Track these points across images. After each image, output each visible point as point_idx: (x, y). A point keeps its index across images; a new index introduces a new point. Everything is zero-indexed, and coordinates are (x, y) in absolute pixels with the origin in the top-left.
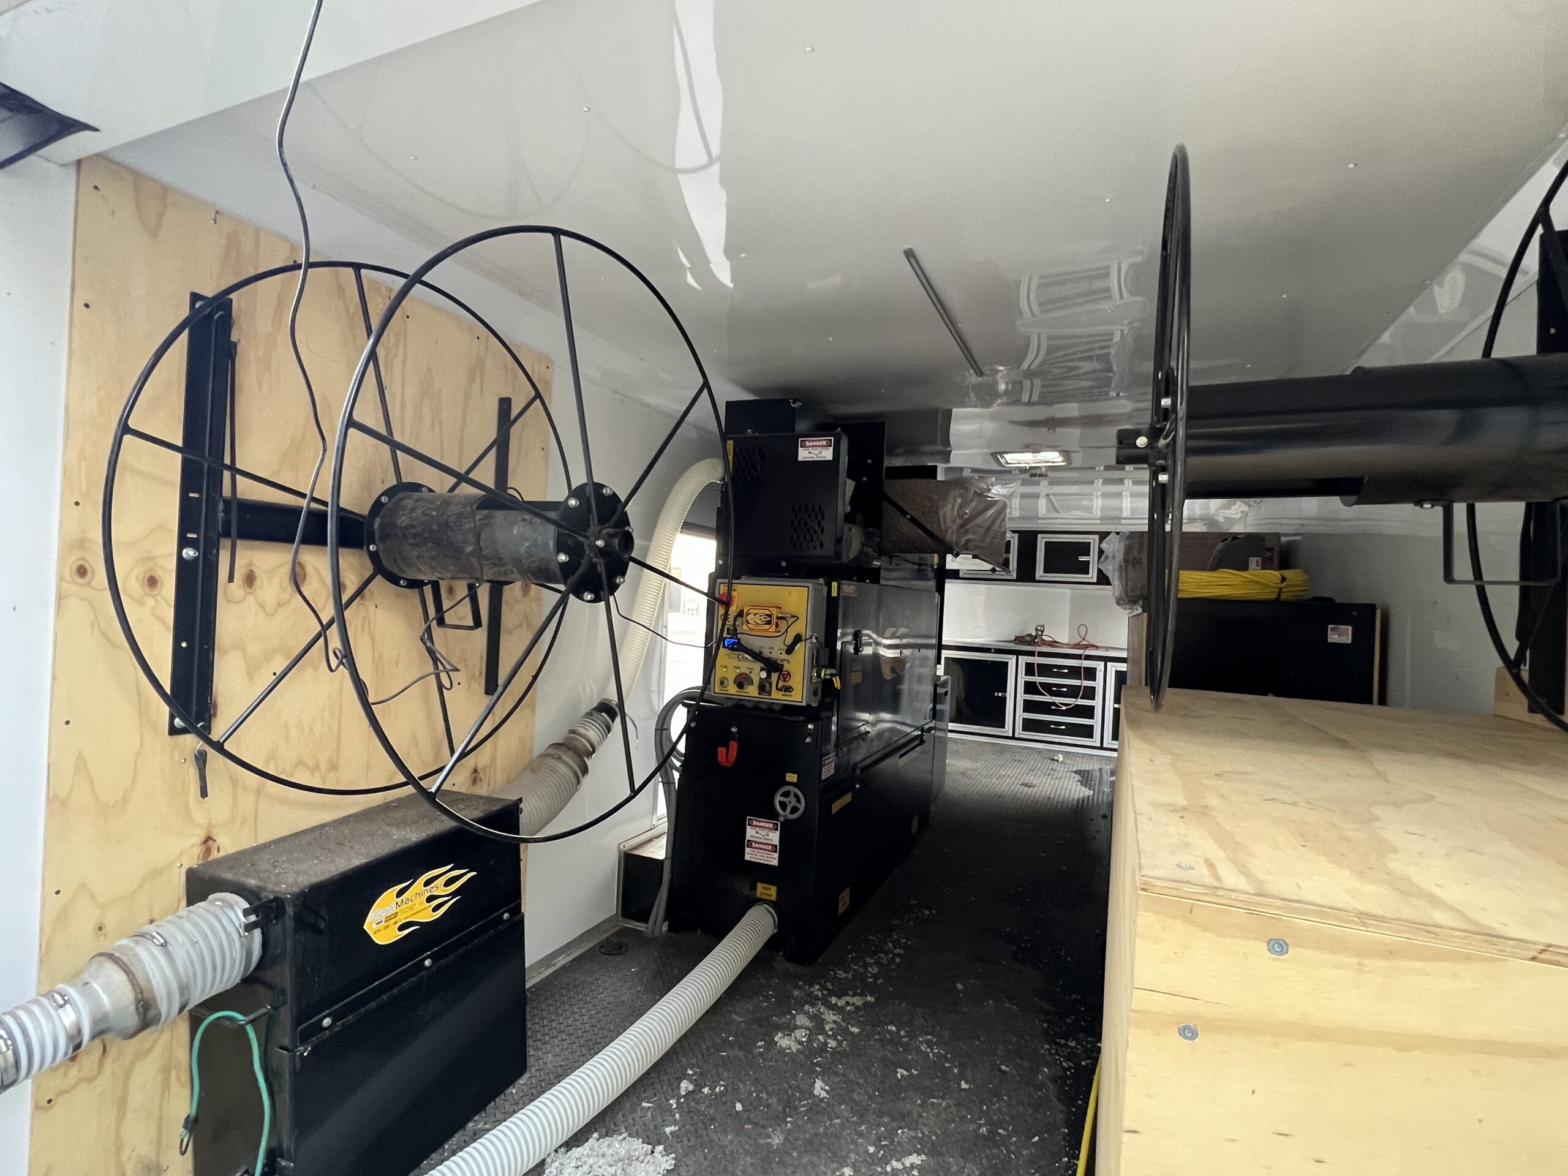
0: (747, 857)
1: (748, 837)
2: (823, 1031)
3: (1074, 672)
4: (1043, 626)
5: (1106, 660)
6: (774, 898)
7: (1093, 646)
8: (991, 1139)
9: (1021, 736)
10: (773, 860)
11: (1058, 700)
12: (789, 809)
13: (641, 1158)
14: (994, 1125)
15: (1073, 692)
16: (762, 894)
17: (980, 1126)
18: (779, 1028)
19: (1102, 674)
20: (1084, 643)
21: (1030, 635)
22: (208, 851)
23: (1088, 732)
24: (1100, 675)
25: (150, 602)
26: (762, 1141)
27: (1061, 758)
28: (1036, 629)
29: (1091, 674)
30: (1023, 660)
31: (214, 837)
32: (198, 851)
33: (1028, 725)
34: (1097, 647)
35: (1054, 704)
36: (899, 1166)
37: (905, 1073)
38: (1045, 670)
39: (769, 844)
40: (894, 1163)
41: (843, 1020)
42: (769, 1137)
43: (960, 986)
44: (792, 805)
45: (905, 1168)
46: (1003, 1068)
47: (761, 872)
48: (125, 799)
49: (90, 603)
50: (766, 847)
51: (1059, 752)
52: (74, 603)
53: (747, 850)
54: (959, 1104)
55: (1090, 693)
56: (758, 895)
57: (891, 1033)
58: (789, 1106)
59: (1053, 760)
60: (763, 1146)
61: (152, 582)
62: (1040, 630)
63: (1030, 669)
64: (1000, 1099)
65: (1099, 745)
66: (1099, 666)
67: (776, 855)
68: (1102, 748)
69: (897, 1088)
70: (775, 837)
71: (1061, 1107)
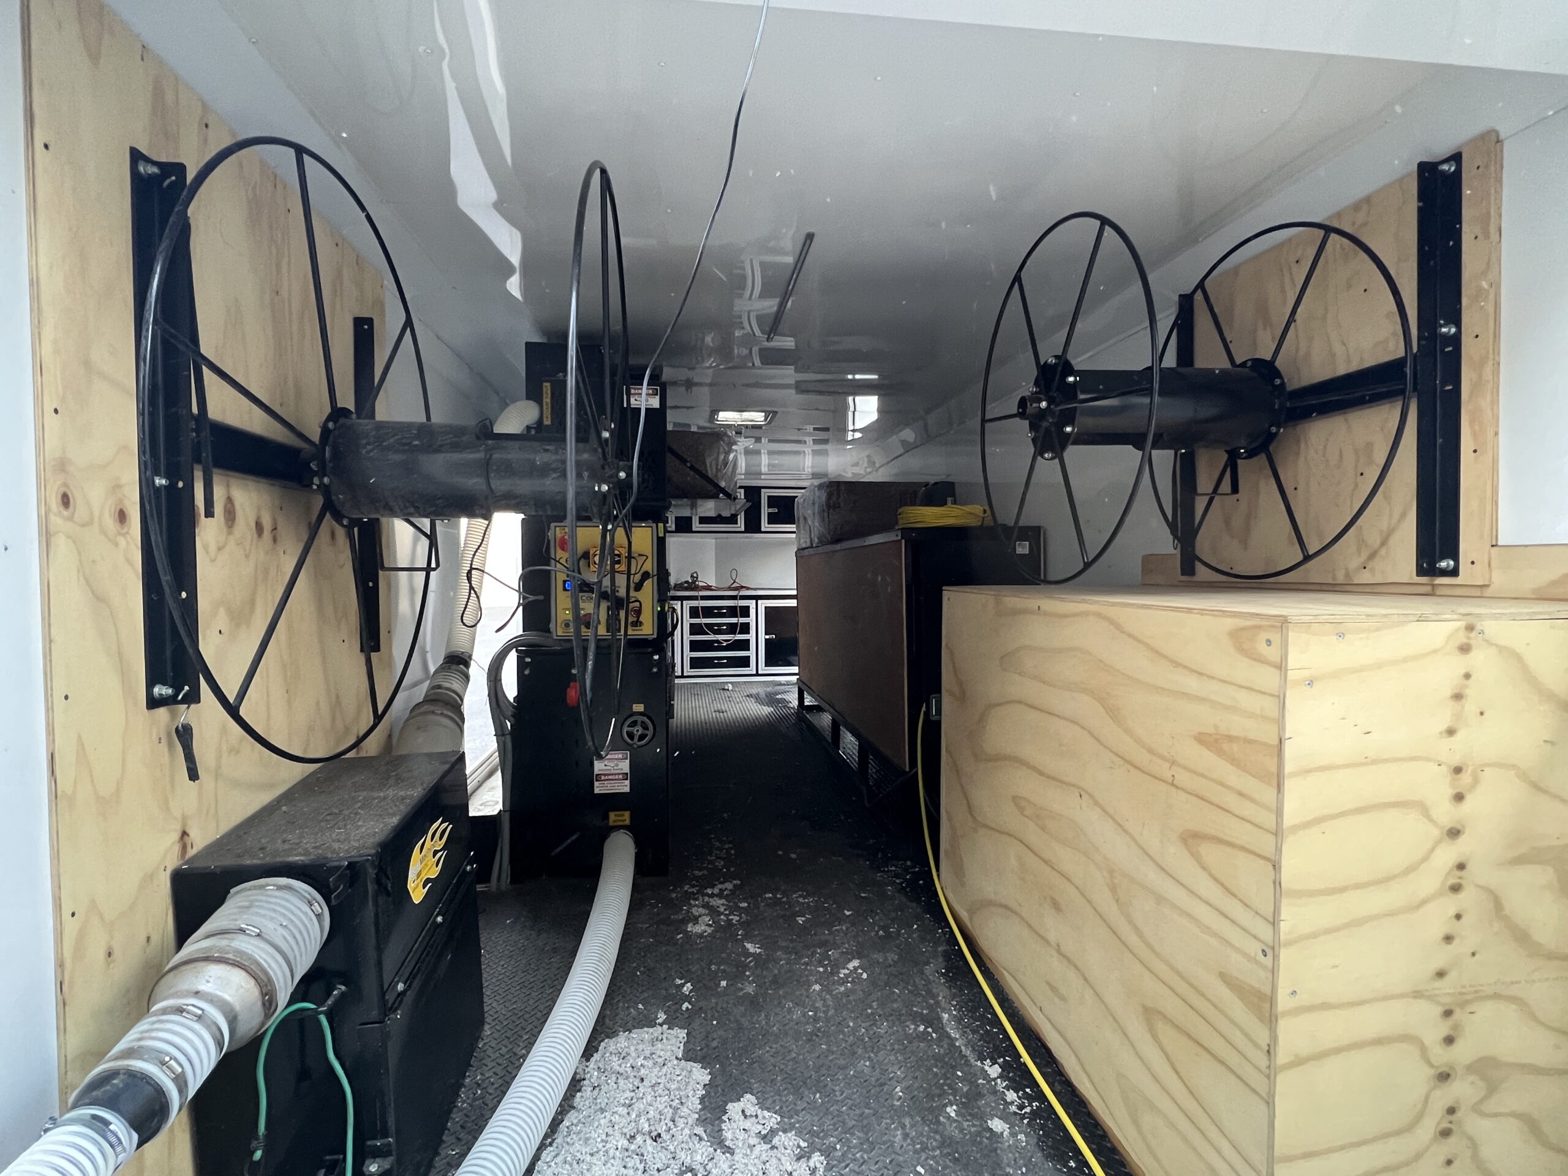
0: (597, 791)
1: (596, 771)
2: (720, 914)
3: (732, 612)
4: (696, 572)
5: (757, 598)
6: (628, 822)
7: (742, 587)
8: (888, 936)
9: (689, 674)
10: (625, 787)
11: (720, 637)
12: (636, 738)
13: (660, 1038)
14: (885, 928)
15: (732, 629)
16: (615, 821)
17: (877, 932)
18: (684, 921)
19: (754, 610)
20: (735, 585)
21: (687, 582)
22: (184, 848)
23: (744, 662)
24: (752, 612)
25: (122, 541)
26: (741, 994)
27: (730, 687)
28: (692, 576)
29: (745, 612)
30: (687, 604)
31: (188, 831)
32: (177, 848)
33: (696, 663)
34: (748, 589)
35: (718, 641)
36: (847, 972)
37: (803, 919)
38: (708, 612)
39: (619, 774)
40: (843, 971)
41: (727, 900)
42: (742, 989)
43: (793, 856)
44: (640, 733)
45: (851, 971)
46: (863, 895)
47: (614, 801)
48: (118, 790)
49: (74, 542)
50: (617, 777)
51: (727, 683)
52: (61, 545)
53: (596, 784)
54: (853, 924)
55: (745, 628)
56: (611, 823)
57: (770, 898)
58: (742, 967)
59: (724, 689)
60: (743, 996)
61: (122, 516)
62: (695, 578)
63: (694, 612)
64: (877, 914)
65: (755, 673)
66: (752, 604)
67: (627, 782)
68: (757, 675)
69: (804, 928)
70: (625, 766)
71: (914, 905)
